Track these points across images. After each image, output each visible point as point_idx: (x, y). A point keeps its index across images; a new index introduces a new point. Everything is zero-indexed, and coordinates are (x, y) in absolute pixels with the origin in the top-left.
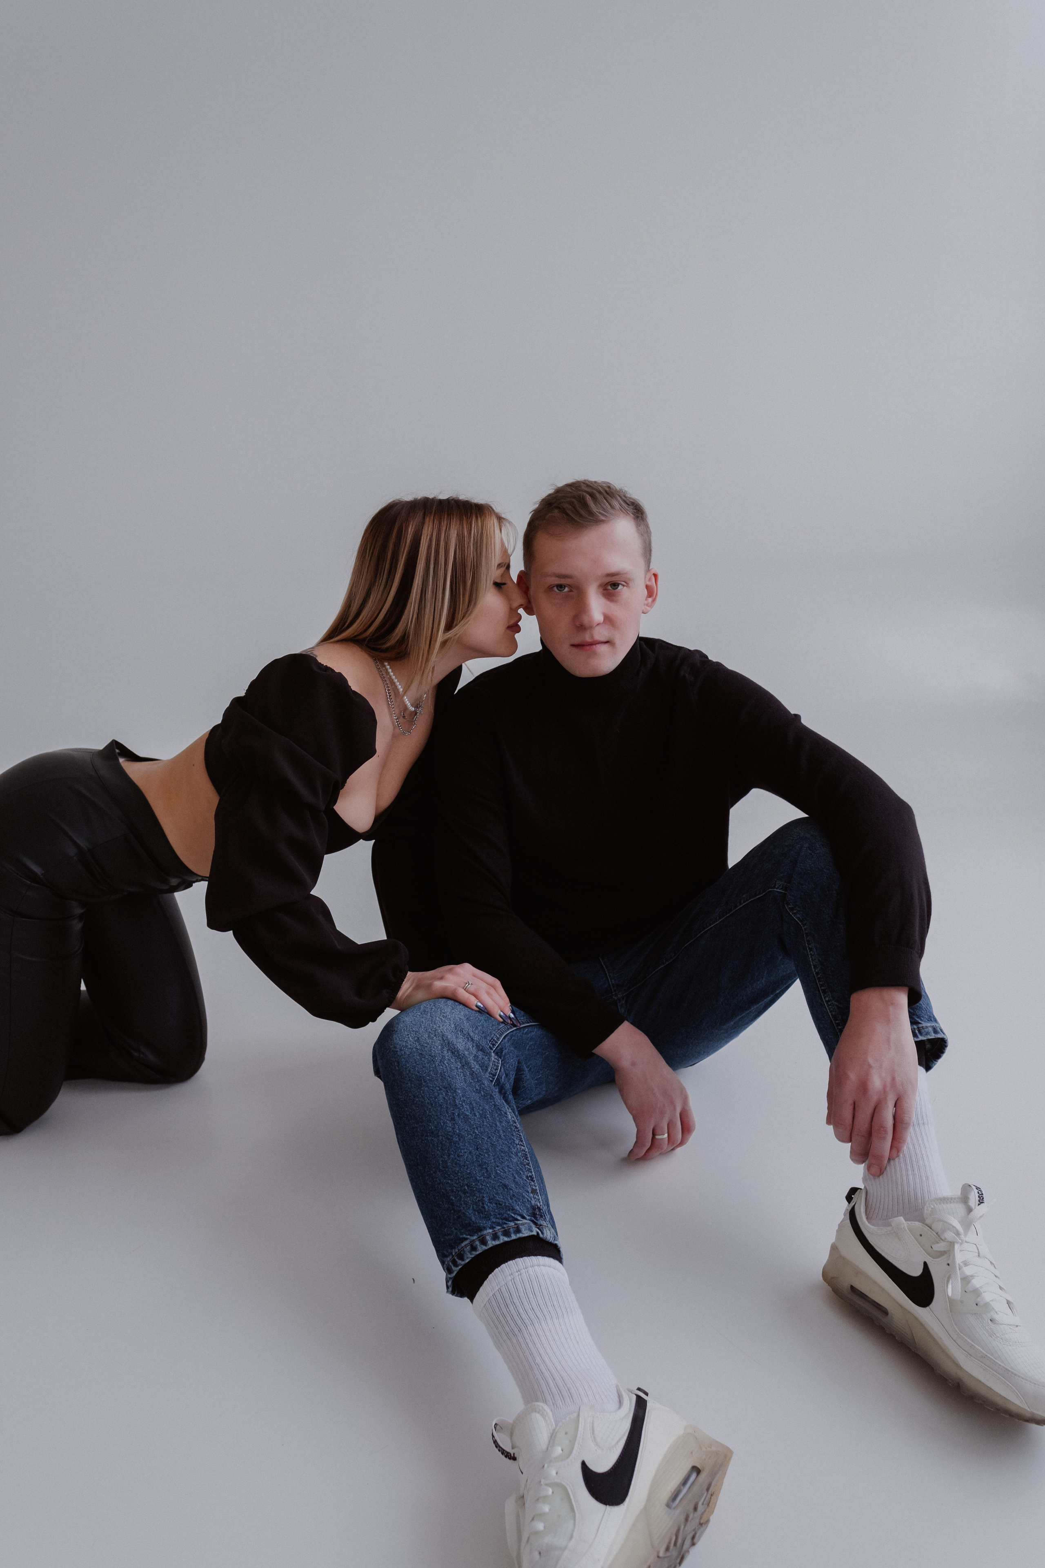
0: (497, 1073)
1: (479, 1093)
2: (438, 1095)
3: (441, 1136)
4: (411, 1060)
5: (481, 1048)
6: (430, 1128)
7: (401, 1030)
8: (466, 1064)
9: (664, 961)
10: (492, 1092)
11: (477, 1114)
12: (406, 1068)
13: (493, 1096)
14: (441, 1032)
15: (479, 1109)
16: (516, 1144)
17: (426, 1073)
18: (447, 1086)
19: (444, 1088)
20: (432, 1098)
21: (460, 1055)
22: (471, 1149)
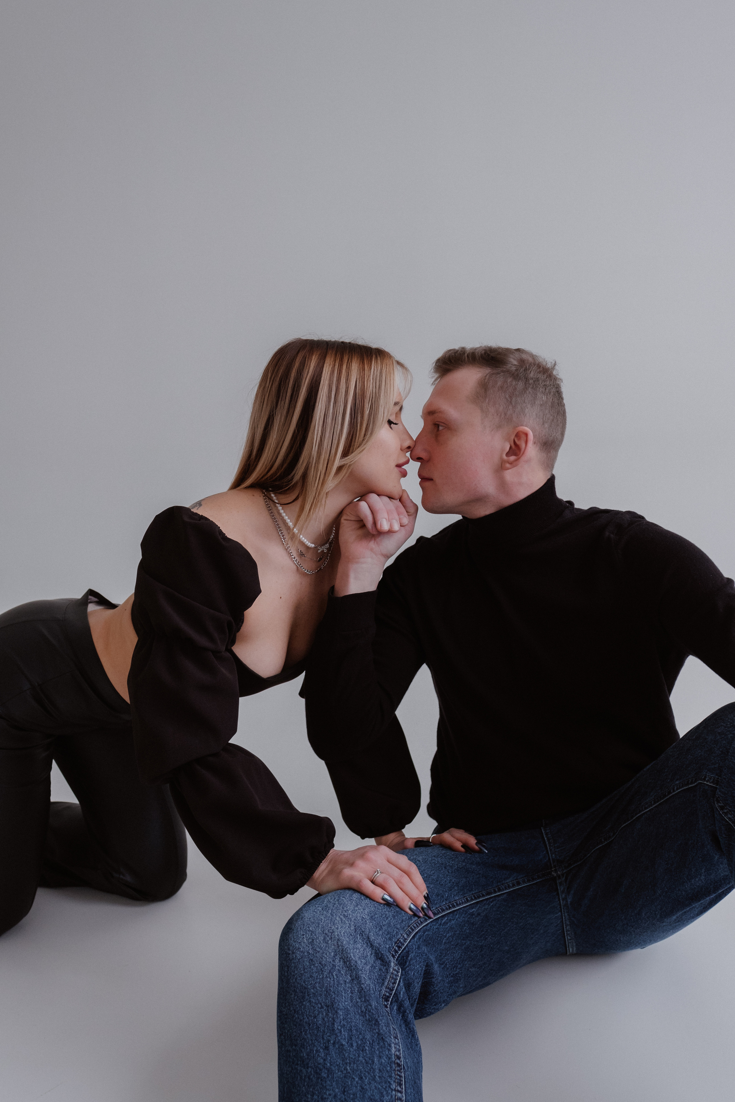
0: (394, 987)
1: (364, 1016)
2: (318, 1015)
3: (311, 1067)
4: (300, 966)
5: (380, 955)
6: (302, 1055)
7: (298, 929)
8: (356, 978)
9: (603, 840)
10: (379, 1016)
11: (355, 1045)
12: (294, 976)
13: (378, 1022)
14: (338, 935)
15: (358, 1037)
16: (392, 1090)
17: (311, 984)
18: (329, 1004)
19: (326, 1006)
20: (311, 1016)
21: (352, 966)
22: (337, 1090)
